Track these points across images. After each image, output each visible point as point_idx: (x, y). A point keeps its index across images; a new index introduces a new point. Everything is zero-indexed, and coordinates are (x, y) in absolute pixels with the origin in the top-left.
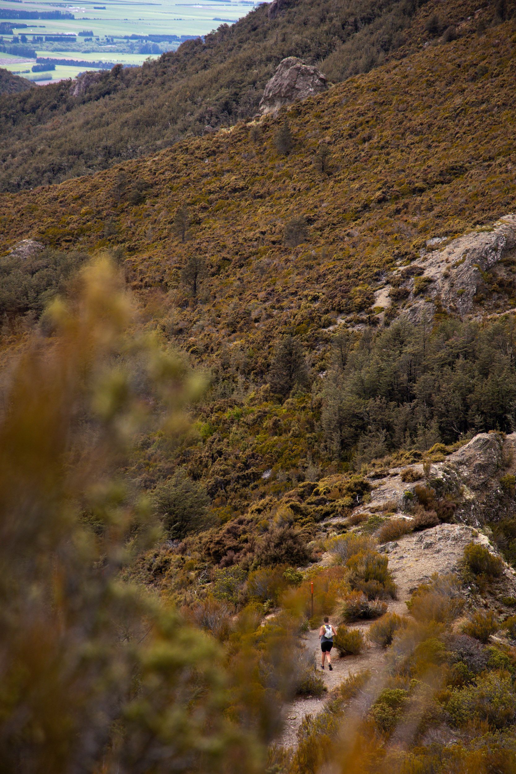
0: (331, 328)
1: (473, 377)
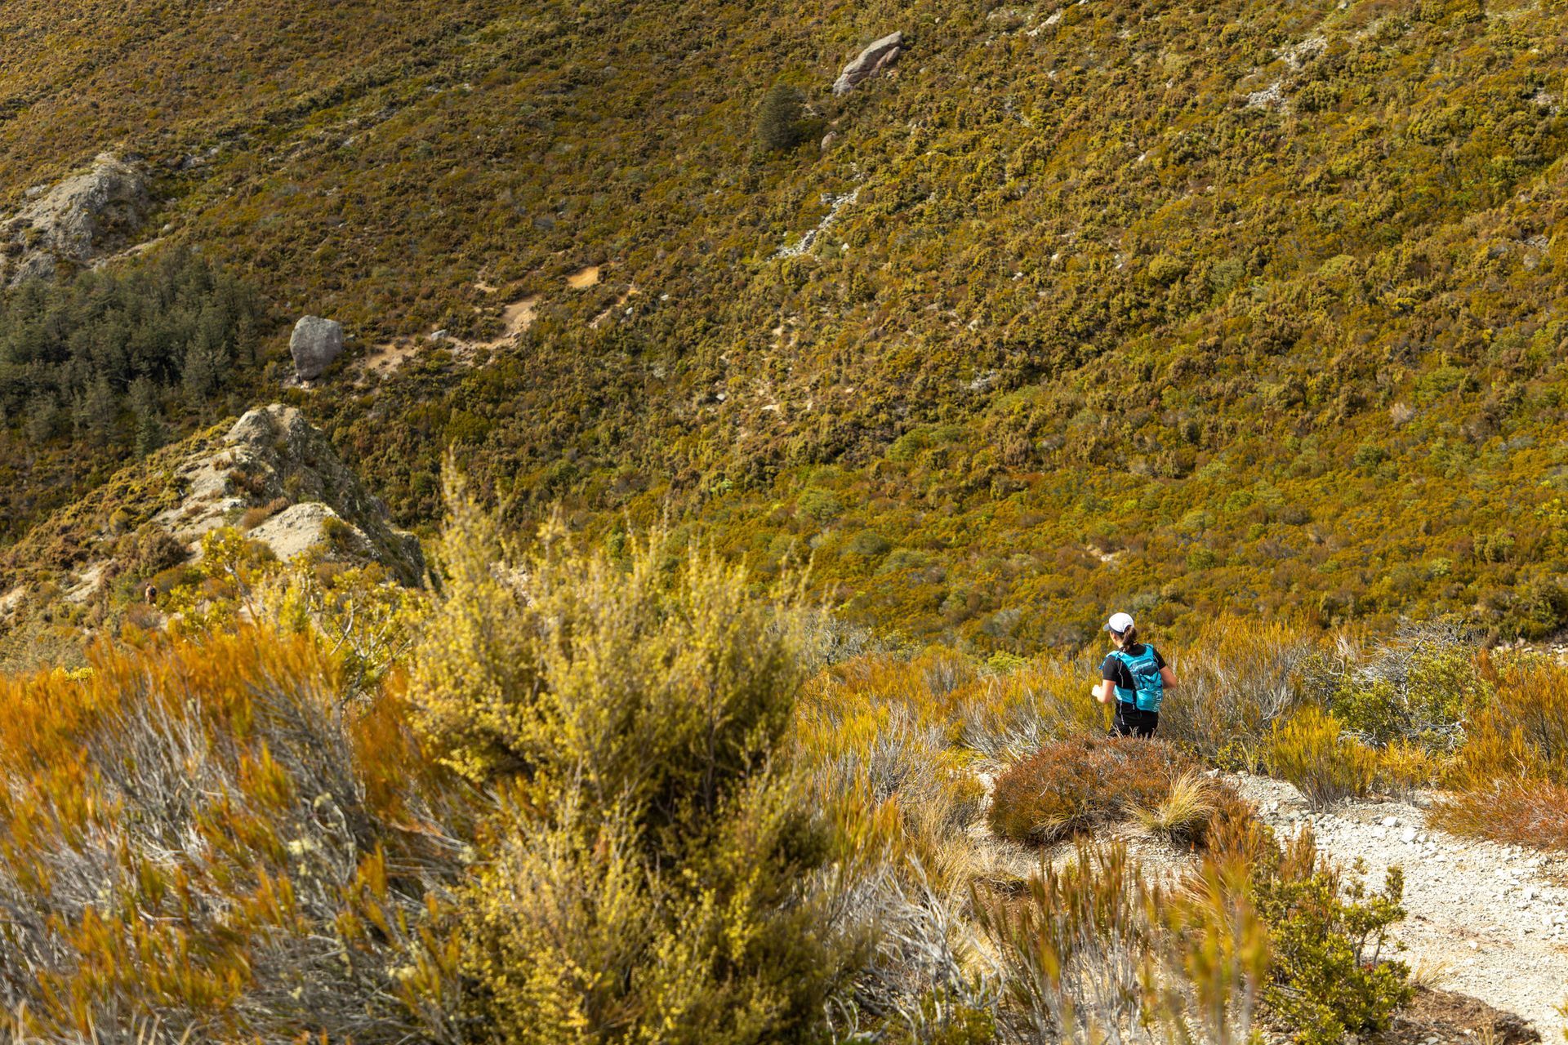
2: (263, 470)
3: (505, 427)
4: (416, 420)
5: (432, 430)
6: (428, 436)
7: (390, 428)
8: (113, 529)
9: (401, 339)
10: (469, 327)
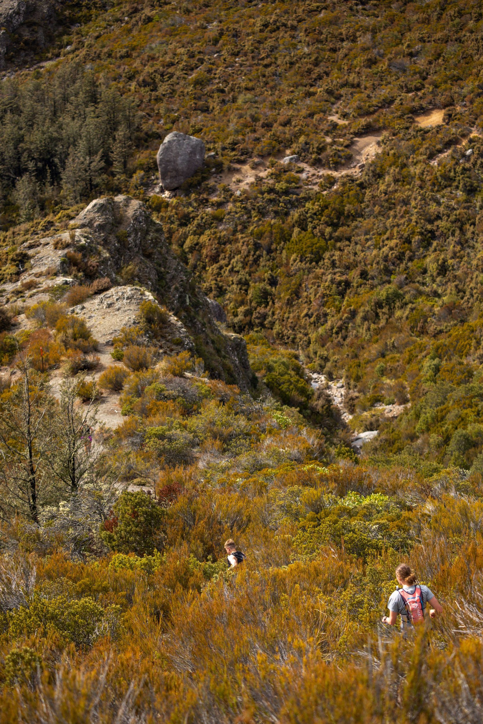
1: (20, 129)
2: (99, 254)
3: (340, 250)
4: (260, 235)
5: (274, 246)
6: (270, 251)
7: (237, 241)
9: (256, 160)
10: (319, 154)
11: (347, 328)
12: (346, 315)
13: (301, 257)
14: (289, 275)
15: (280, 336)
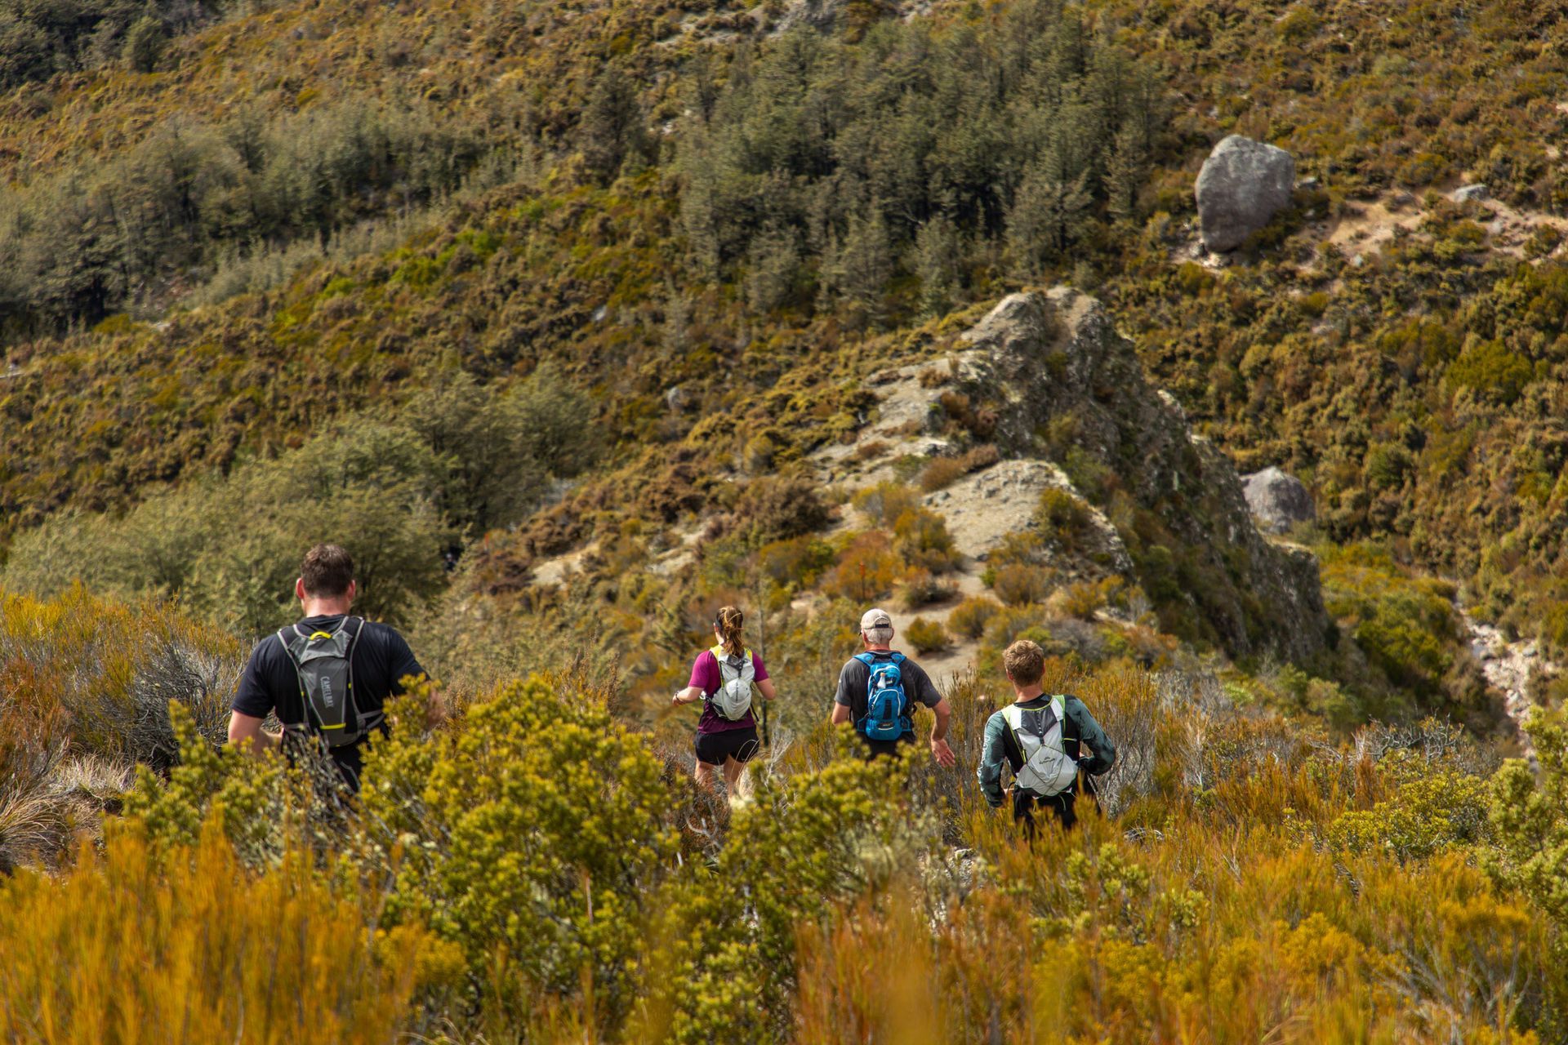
0: (674, 41)
1: (931, 124)
2: (1002, 397)
3: (1559, 379)
4: (1397, 346)
5: (1422, 370)
6: (1414, 379)
7: (1347, 357)
8: (749, 466)
9: (1399, 193)
10: (1530, 182)
11: (1559, 537)
12: (1557, 512)
13: (1477, 393)
14: (1449, 429)
15: (1423, 550)
